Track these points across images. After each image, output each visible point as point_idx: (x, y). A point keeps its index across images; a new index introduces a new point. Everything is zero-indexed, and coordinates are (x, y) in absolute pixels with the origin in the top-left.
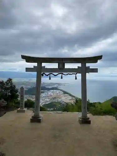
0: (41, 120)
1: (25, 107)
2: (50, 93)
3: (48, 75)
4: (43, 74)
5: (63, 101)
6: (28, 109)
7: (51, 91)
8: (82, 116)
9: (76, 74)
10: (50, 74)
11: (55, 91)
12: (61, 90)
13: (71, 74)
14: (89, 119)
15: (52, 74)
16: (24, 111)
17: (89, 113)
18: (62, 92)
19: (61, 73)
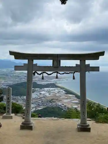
0: (33, 127)
1: (12, 112)
2: (44, 92)
3: (41, 74)
4: (35, 73)
5: (65, 106)
6: (15, 115)
7: (46, 89)
8: (81, 123)
9: (74, 73)
10: (44, 73)
11: (51, 89)
12: (62, 88)
13: (67, 73)
14: (89, 125)
15: (45, 72)
16: (11, 118)
17: (92, 120)
18: (63, 91)
19: (56, 72)
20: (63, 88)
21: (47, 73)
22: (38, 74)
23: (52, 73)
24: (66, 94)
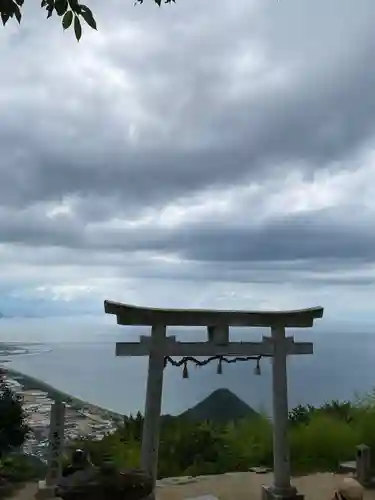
3: (181, 363)
4: (165, 359)
9: (258, 358)
10: (187, 359)
13: (243, 359)
15: (192, 359)
18: (15, 382)
19: (218, 357)
20: (19, 374)
21: (195, 361)
22: (174, 363)
23: (209, 360)
24: (24, 389)
